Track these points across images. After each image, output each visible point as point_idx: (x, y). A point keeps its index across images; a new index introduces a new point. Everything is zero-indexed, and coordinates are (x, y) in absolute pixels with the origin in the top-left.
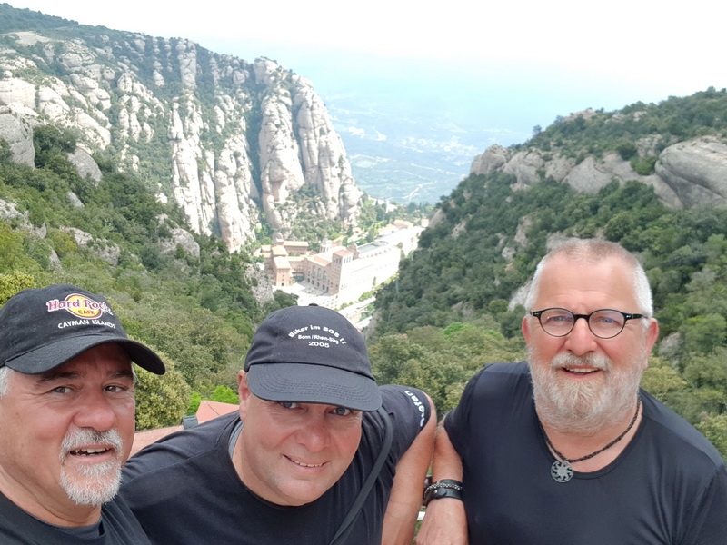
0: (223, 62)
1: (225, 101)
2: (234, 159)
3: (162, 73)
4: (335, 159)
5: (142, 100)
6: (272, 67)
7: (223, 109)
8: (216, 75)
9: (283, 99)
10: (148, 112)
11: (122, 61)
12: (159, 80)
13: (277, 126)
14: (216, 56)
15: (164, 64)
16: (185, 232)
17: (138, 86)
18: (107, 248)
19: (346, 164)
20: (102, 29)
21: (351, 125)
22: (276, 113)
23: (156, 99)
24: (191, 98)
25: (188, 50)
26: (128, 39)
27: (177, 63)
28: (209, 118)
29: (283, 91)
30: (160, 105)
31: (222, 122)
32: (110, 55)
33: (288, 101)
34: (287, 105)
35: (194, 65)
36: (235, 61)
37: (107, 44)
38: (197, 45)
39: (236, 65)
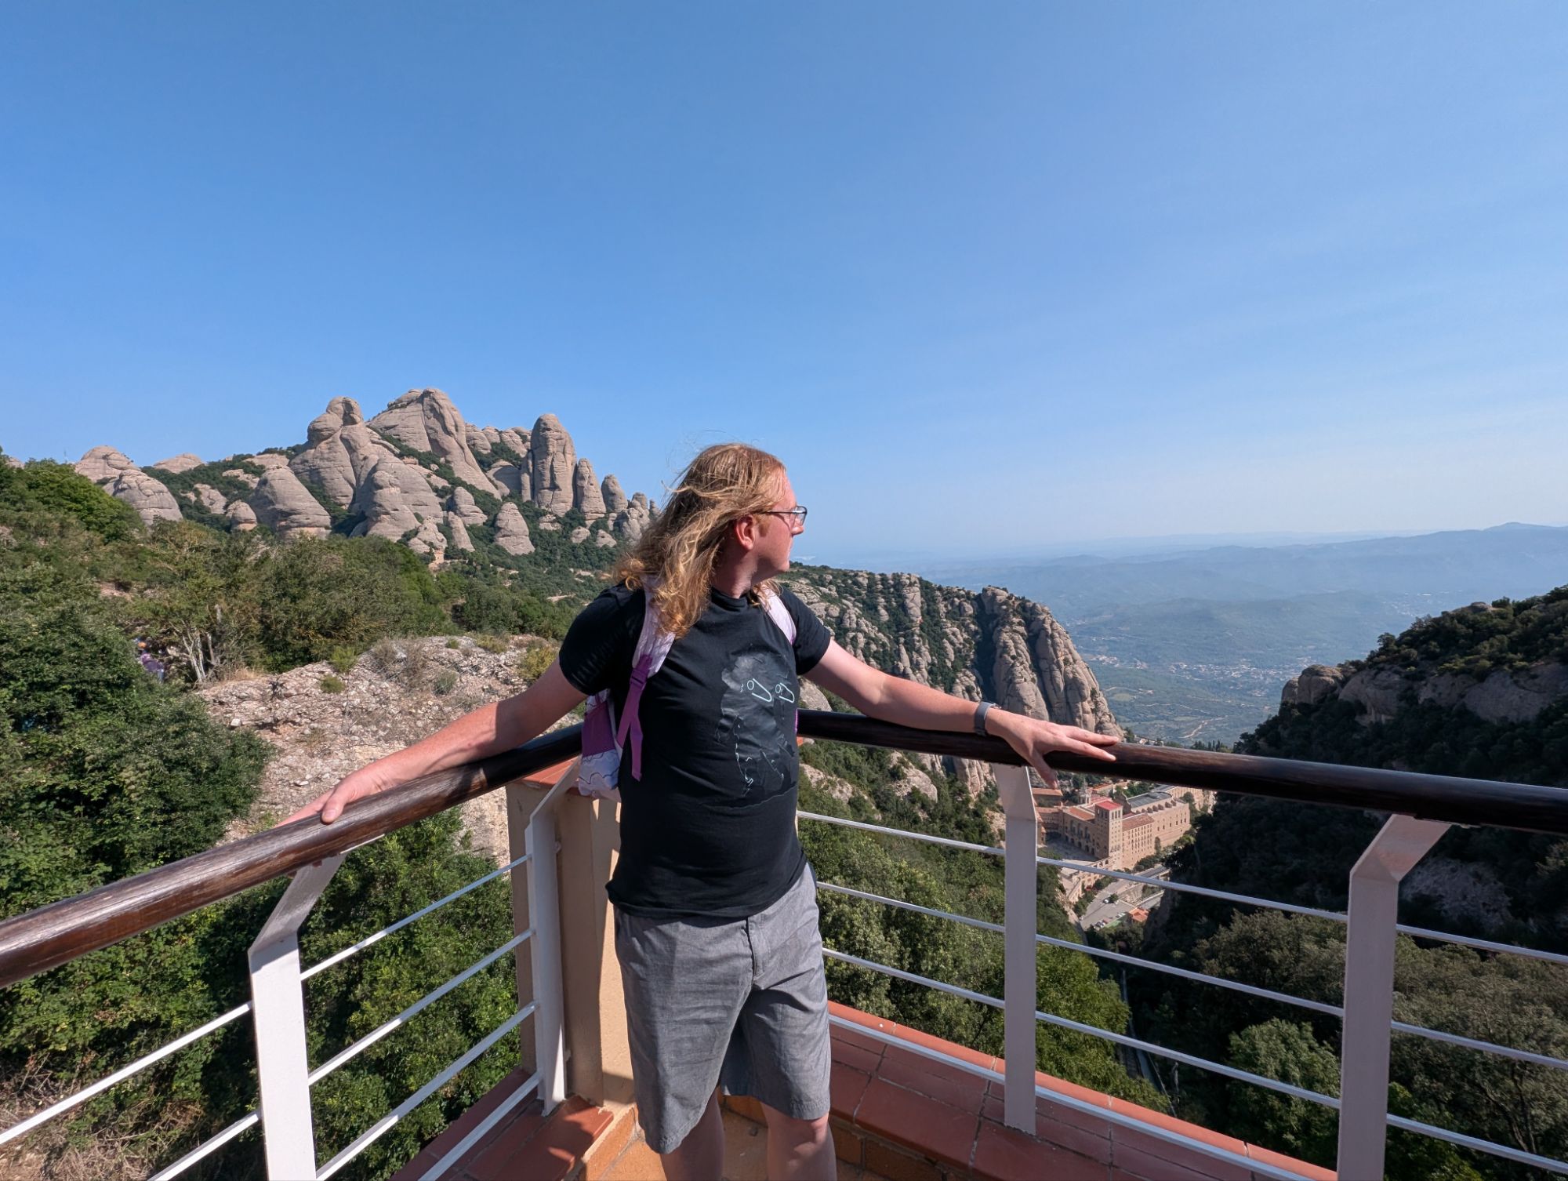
0: (948, 595)
1: (954, 634)
2: (967, 695)
3: (885, 608)
4: (1087, 693)
5: (866, 635)
6: (1002, 596)
7: (952, 643)
8: (942, 608)
9: (1018, 628)
10: (874, 647)
11: (845, 598)
12: (885, 616)
13: (1013, 658)
14: (940, 589)
15: (888, 601)
16: (921, 773)
17: (863, 621)
18: (839, 787)
19: (1101, 698)
20: (825, 568)
21: (1100, 653)
22: (1011, 643)
23: (880, 635)
24: (918, 632)
25: (911, 585)
26: (851, 577)
27: (901, 597)
28: (938, 651)
29: (1015, 620)
30: (886, 640)
31: (952, 656)
32: (834, 593)
33: (1022, 629)
34: (1022, 635)
35: (918, 599)
36: (962, 592)
37: (831, 583)
38: (920, 580)
39: (963, 596)
